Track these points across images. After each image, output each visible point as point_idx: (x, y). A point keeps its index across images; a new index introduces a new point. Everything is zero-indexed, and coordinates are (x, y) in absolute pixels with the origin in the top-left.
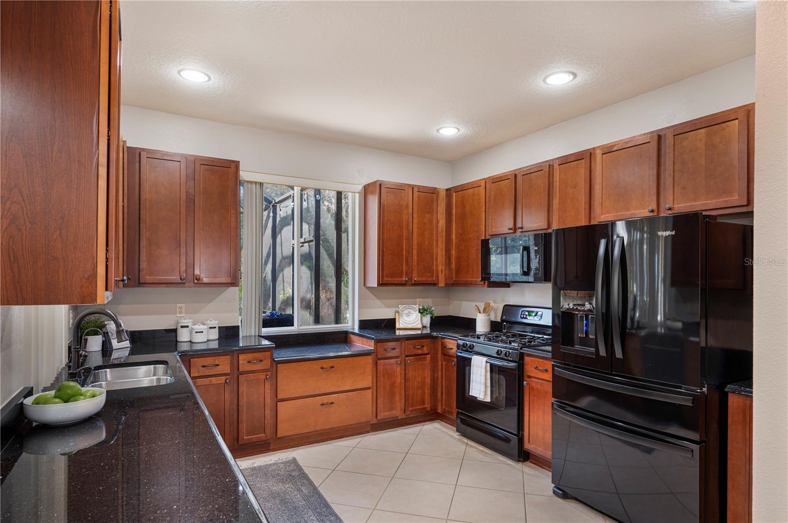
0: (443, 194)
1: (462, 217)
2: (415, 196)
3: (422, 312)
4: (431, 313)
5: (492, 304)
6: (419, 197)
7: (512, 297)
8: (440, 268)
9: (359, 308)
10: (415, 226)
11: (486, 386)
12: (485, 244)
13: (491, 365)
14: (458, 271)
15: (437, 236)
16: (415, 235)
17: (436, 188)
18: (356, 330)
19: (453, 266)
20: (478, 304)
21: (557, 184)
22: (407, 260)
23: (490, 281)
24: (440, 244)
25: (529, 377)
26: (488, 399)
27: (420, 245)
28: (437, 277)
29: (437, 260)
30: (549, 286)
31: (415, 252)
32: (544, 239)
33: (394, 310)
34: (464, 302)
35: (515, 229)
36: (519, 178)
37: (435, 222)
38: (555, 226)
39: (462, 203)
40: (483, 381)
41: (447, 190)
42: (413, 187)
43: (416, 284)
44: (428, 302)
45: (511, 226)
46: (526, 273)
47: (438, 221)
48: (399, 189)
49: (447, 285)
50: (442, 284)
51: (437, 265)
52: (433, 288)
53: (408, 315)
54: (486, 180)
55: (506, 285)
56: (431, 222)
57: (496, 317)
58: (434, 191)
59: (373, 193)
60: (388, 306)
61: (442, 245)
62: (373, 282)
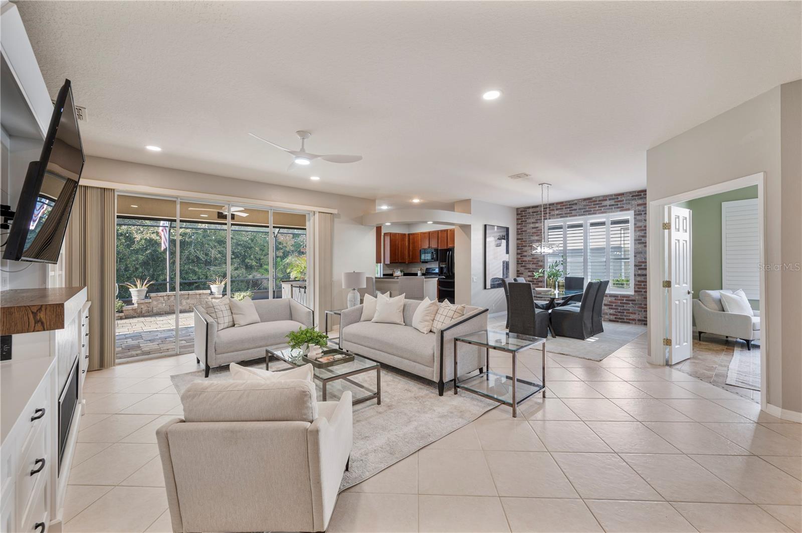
0: (407, 235)
1: (414, 243)
3: (401, 271)
4: (404, 272)
6: (400, 236)
7: (428, 266)
8: (406, 258)
9: (383, 270)
10: (399, 245)
12: (420, 250)
15: (406, 248)
16: (399, 248)
18: (382, 276)
19: (411, 257)
22: (397, 255)
23: (421, 262)
27: (401, 251)
28: (406, 260)
29: (406, 255)
30: (438, 262)
31: (399, 253)
32: (436, 250)
33: (393, 271)
35: (429, 247)
36: (430, 234)
38: (439, 248)
39: (413, 239)
41: (409, 234)
43: (400, 263)
44: (402, 268)
46: (432, 259)
47: (406, 244)
48: (395, 234)
49: (409, 263)
50: (407, 263)
52: (404, 264)
53: (397, 272)
54: (421, 233)
55: (427, 262)
56: (404, 245)
57: (424, 272)
58: (405, 235)
59: (388, 236)
60: (391, 270)
61: (407, 251)
62: (388, 262)
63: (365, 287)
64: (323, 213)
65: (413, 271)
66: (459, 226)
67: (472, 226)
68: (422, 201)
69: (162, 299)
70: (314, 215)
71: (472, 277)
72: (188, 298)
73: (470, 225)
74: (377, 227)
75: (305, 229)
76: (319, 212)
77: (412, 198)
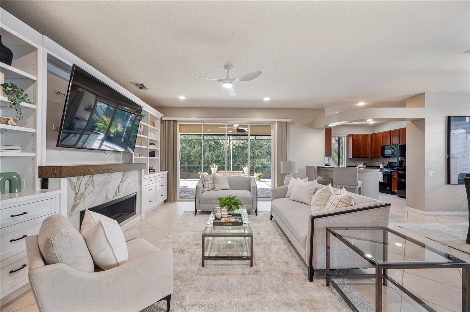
0: (370, 136)
1: (376, 141)
2: (362, 136)
3: (364, 164)
4: (366, 165)
5: (385, 162)
6: (363, 137)
7: (391, 160)
8: (369, 153)
9: (346, 163)
10: (362, 143)
11: (382, 179)
12: (383, 147)
13: (384, 174)
14: (375, 154)
15: (368, 146)
16: (362, 146)
17: (367, 134)
19: (373, 153)
20: (381, 162)
21: (401, 134)
22: (360, 152)
23: (384, 156)
24: (369, 148)
25: (393, 176)
26: (383, 181)
27: (363, 148)
28: (368, 155)
29: (368, 151)
31: (362, 150)
33: (355, 164)
34: (376, 162)
35: (391, 144)
36: (392, 132)
37: (367, 143)
38: (401, 144)
39: (376, 138)
40: (381, 177)
41: (371, 134)
42: (361, 134)
43: (362, 157)
44: (365, 162)
45: (390, 143)
46: (393, 154)
47: (368, 142)
48: (358, 135)
50: (370, 157)
51: (368, 153)
52: (367, 158)
53: (360, 165)
54: (382, 132)
55: (389, 157)
56: (366, 142)
57: (386, 165)
58: (367, 135)
59: (350, 136)
60: (354, 163)
61: (370, 148)
62: (351, 156)
63: (298, 172)
64: (281, 122)
65: (377, 164)
66: (411, 121)
67: (426, 119)
68: (367, 103)
69: (223, 173)
70: (275, 124)
71: (426, 170)
72: (233, 174)
73: (425, 119)
74: (325, 129)
75: (271, 135)
76: (278, 122)
77: (357, 102)
